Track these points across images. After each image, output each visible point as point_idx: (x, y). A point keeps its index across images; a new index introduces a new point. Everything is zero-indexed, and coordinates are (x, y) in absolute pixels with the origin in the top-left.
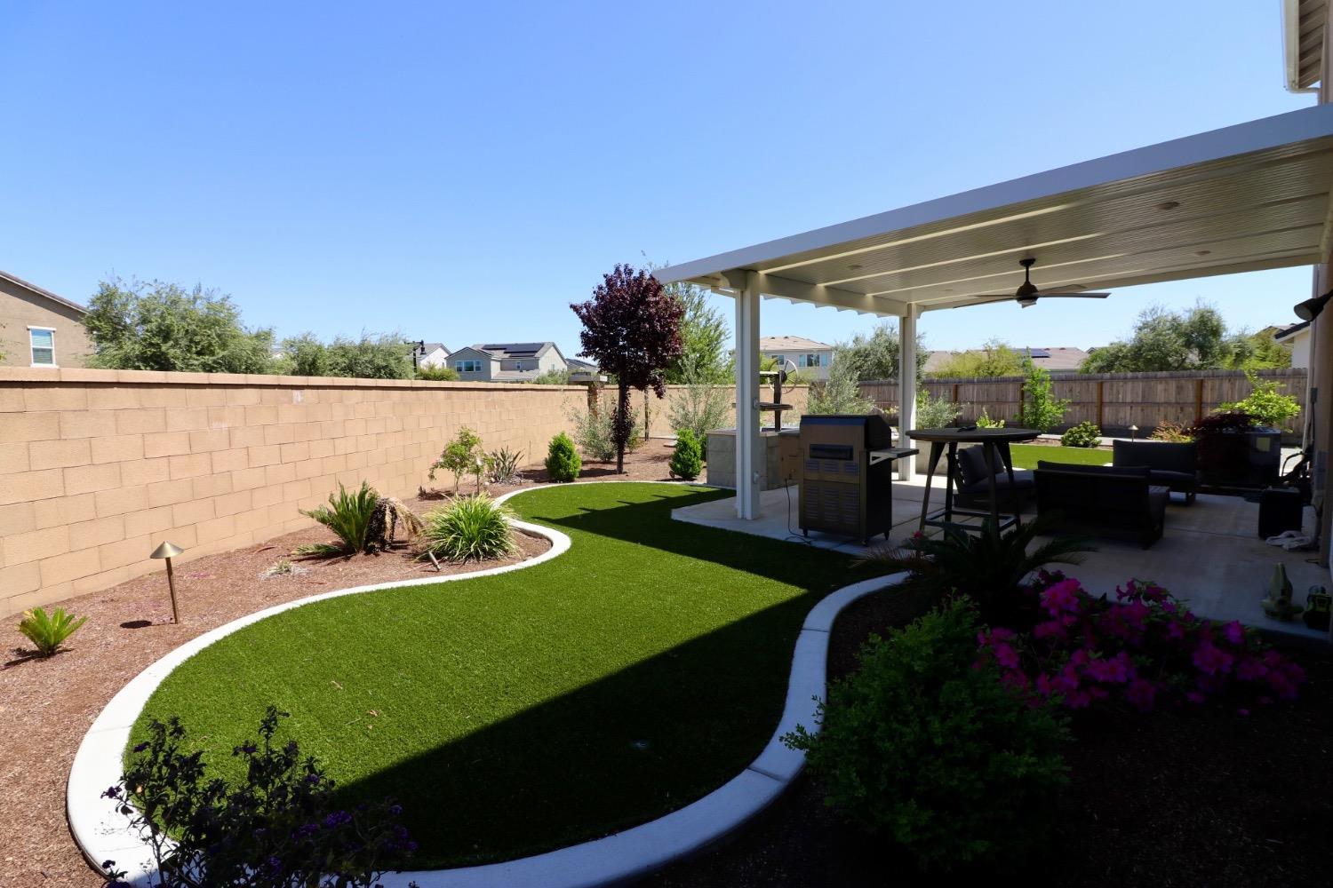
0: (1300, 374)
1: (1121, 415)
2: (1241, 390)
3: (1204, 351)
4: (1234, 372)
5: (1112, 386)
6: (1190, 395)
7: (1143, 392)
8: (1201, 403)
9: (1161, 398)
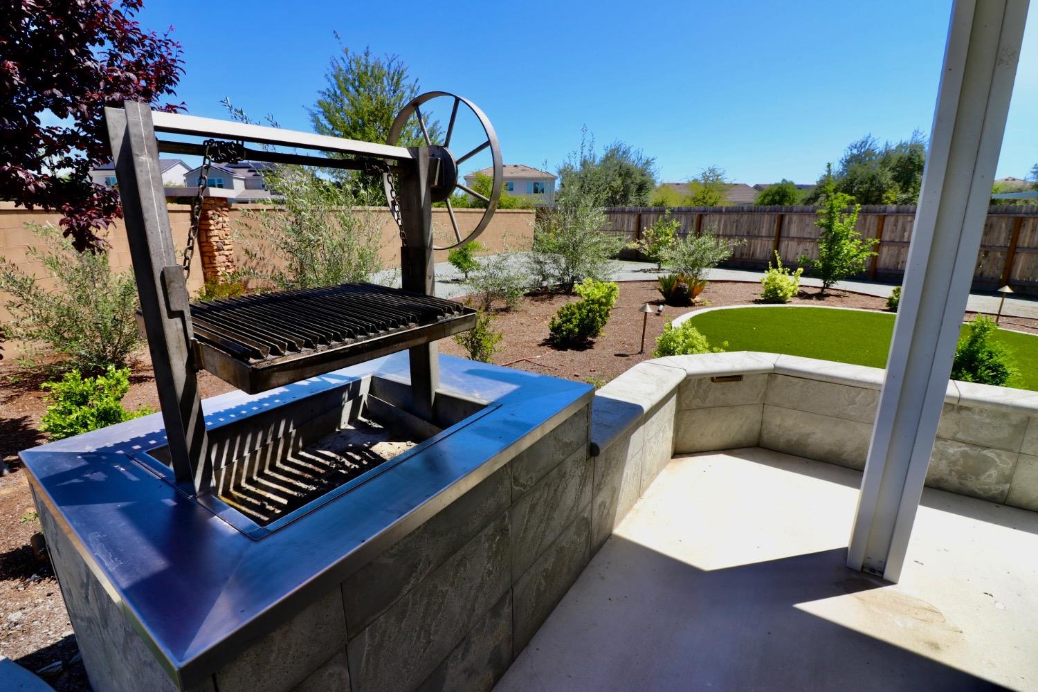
5: (897, 221)
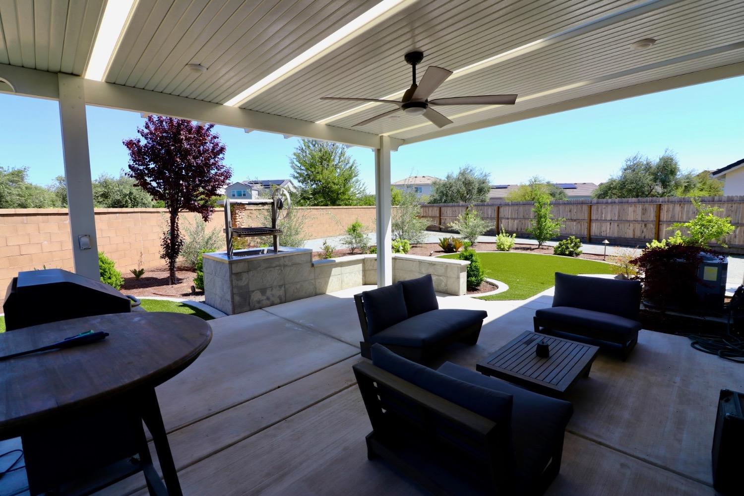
0: (732, 201)
1: (604, 228)
2: (688, 212)
3: (665, 184)
4: (684, 198)
5: (598, 208)
6: (651, 215)
7: (619, 213)
8: (659, 221)
9: (631, 217)
